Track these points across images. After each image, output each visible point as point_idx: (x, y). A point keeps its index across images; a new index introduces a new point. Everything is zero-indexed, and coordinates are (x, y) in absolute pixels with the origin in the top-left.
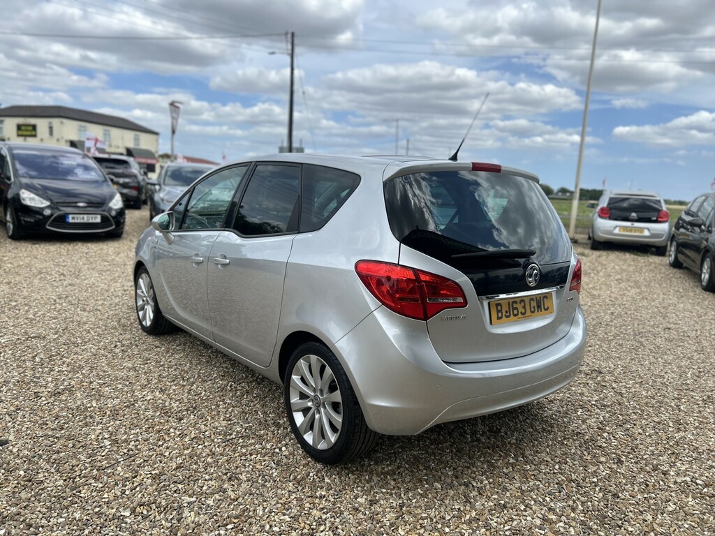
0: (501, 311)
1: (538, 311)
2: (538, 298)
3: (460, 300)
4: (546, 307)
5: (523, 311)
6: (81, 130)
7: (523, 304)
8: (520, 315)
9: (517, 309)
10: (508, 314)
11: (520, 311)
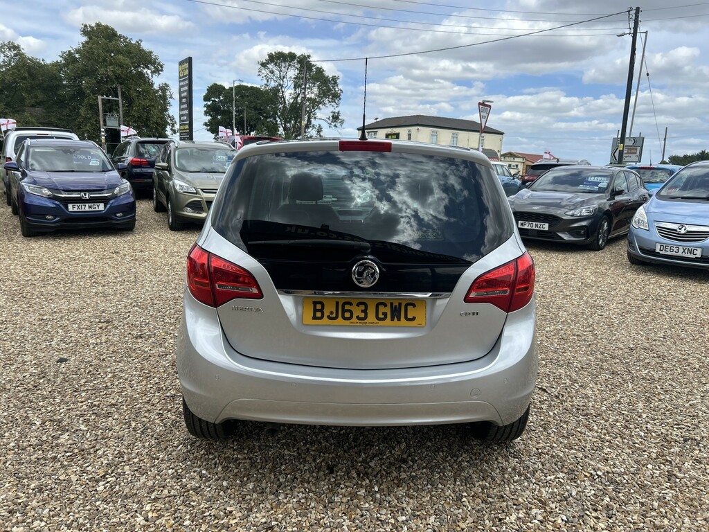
0: (322, 311)
1: (392, 319)
2: (396, 304)
3: (255, 291)
4: (410, 316)
5: (362, 315)
6: (433, 135)
7: (362, 307)
8: (354, 319)
9: (351, 312)
10: (334, 315)
11: (355, 315)
